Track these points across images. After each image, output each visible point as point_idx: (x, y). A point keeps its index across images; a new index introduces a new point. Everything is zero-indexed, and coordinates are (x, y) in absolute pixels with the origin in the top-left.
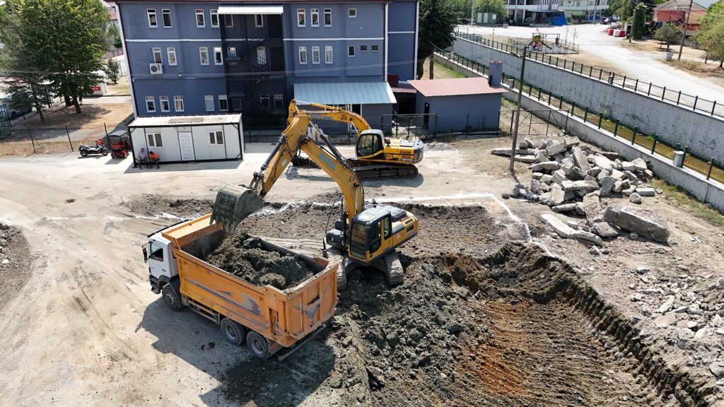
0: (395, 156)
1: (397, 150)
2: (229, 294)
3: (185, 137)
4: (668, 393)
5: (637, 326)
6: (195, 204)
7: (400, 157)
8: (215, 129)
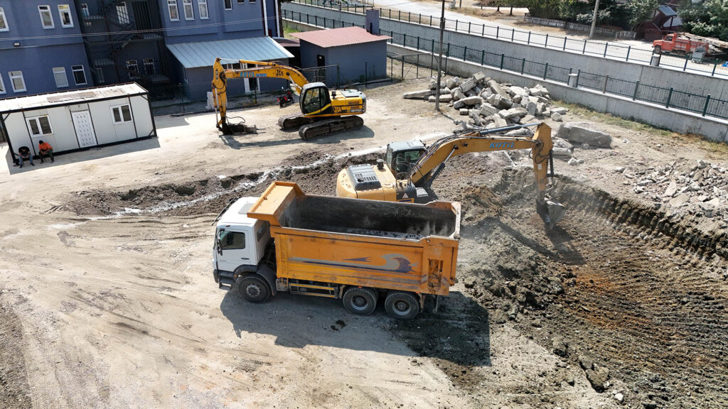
0: (343, 108)
1: (346, 101)
2: (363, 260)
3: (81, 118)
4: (710, 254)
5: (661, 210)
6: (153, 191)
7: (348, 108)
8: (119, 104)
